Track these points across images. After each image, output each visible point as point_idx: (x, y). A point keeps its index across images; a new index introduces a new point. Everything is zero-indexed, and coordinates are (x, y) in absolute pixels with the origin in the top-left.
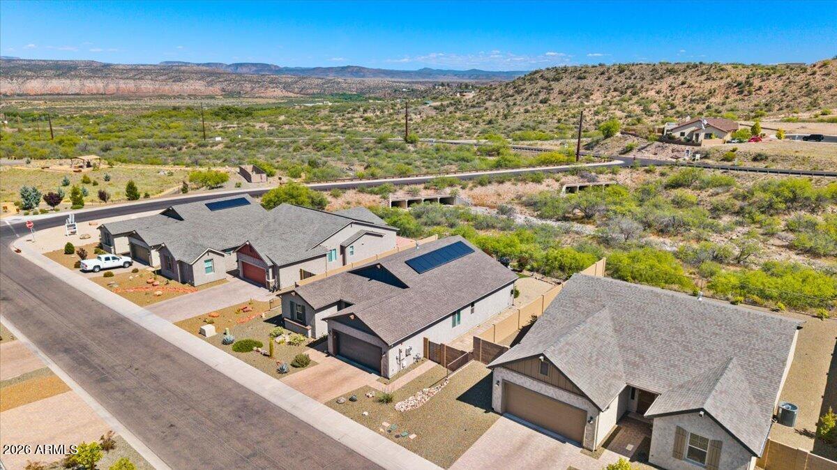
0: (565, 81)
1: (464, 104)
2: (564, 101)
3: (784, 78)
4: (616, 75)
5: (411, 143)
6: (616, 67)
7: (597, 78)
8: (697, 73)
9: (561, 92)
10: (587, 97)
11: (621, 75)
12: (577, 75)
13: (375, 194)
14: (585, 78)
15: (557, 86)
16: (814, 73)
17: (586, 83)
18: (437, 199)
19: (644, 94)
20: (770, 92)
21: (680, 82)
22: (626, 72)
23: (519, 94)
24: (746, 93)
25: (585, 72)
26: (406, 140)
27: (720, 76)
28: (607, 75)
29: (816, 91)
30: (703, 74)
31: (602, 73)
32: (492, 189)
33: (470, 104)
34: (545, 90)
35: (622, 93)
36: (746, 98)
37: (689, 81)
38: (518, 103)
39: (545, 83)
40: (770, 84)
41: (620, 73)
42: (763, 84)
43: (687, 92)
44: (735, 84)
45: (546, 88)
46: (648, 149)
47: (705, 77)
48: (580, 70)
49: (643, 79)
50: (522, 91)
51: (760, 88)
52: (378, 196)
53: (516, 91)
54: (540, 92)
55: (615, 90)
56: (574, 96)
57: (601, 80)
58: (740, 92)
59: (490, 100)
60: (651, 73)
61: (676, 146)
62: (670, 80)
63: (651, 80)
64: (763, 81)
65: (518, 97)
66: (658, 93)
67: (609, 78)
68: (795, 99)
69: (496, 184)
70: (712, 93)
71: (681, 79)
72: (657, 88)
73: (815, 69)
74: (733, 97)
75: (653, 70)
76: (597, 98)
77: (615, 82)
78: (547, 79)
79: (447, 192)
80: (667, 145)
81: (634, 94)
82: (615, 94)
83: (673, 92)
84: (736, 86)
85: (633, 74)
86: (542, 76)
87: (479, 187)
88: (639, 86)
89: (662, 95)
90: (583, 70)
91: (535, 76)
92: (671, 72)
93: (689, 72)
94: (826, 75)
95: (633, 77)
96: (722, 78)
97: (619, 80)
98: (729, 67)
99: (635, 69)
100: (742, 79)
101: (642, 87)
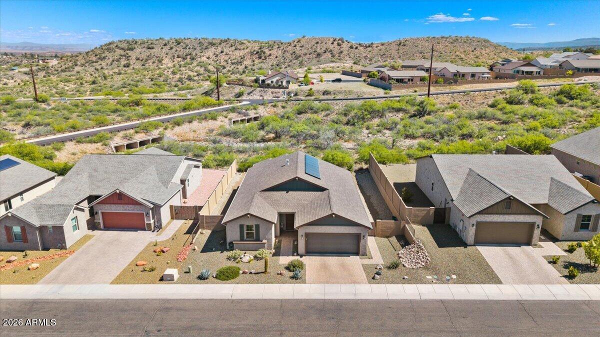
0: (138, 50)
1: (53, 69)
2: (143, 65)
3: (281, 48)
4: (176, 46)
5: (43, 102)
6: (174, 40)
7: (162, 48)
8: (228, 46)
9: (138, 59)
10: (160, 62)
11: (179, 46)
12: (146, 46)
13: (95, 142)
14: (153, 48)
15: (133, 55)
16: (295, 46)
17: (156, 51)
18: (149, 140)
19: (199, 59)
20: (277, 57)
21: (220, 51)
22: (182, 44)
23: (102, 60)
24: (263, 58)
25: (152, 44)
26: (36, 100)
27: (242, 47)
28: (168, 46)
29: (300, 56)
30: (232, 46)
31: (165, 45)
32: (186, 127)
33: (60, 69)
34: (124, 58)
35: (184, 59)
36: (265, 61)
37: (225, 50)
38: (105, 67)
39: (122, 52)
40: (274, 52)
41: (178, 44)
42: (271, 52)
43: (226, 58)
44: (255, 53)
45: (124, 56)
46: (254, 92)
47: (233, 48)
48: (147, 42)
49: (195, 49)
50: (104, 58)
51: (270, 55)
52: (99, 145)
53: (99, 58)
54: (120, 58)
55: (178, 57)
56: (149, 61)
57: (166, 49)
58: (260, 58)
59: (76, 65)
60: (199, 45)
61: (273, 90)
62: (213, 49)
63: (201, 50)
64: (270, 50)
65: (104, 64)
66: (208, 58)
67: (171, 48)
68: (291, 61)
69: (187, 124)
70: (243, 58)
71: (220, 49)
72: (207, 55)
73: (295, 43)
74: (257, 61)
75: (200, 43)
76: (167, 62)
77: (176, 51)
78: (123, 49)
79: (155, 134)
80: (267, 89)
81: (193, 59)
82: (179, 59)
83: (218, 58)
84: (255, 54)
85: (187, 46)
86: (117, 46)
87: (177, 127)
88: (194, 54)
89: (211, 60)
90: (150, 42)
91: (111, 46)
92: (212, 44)
93: (223, 45)
94: (302, 47)
95: (188, 47)
96: (244, 49)
97: (178, 49)
98: (245, 42)
99: (188, 42)
100: (256, 49)
101: (196, 55)
